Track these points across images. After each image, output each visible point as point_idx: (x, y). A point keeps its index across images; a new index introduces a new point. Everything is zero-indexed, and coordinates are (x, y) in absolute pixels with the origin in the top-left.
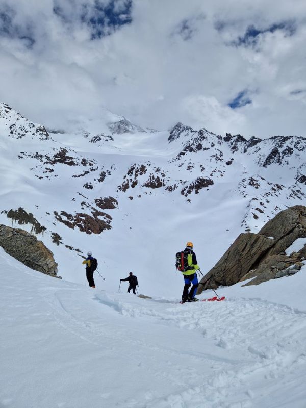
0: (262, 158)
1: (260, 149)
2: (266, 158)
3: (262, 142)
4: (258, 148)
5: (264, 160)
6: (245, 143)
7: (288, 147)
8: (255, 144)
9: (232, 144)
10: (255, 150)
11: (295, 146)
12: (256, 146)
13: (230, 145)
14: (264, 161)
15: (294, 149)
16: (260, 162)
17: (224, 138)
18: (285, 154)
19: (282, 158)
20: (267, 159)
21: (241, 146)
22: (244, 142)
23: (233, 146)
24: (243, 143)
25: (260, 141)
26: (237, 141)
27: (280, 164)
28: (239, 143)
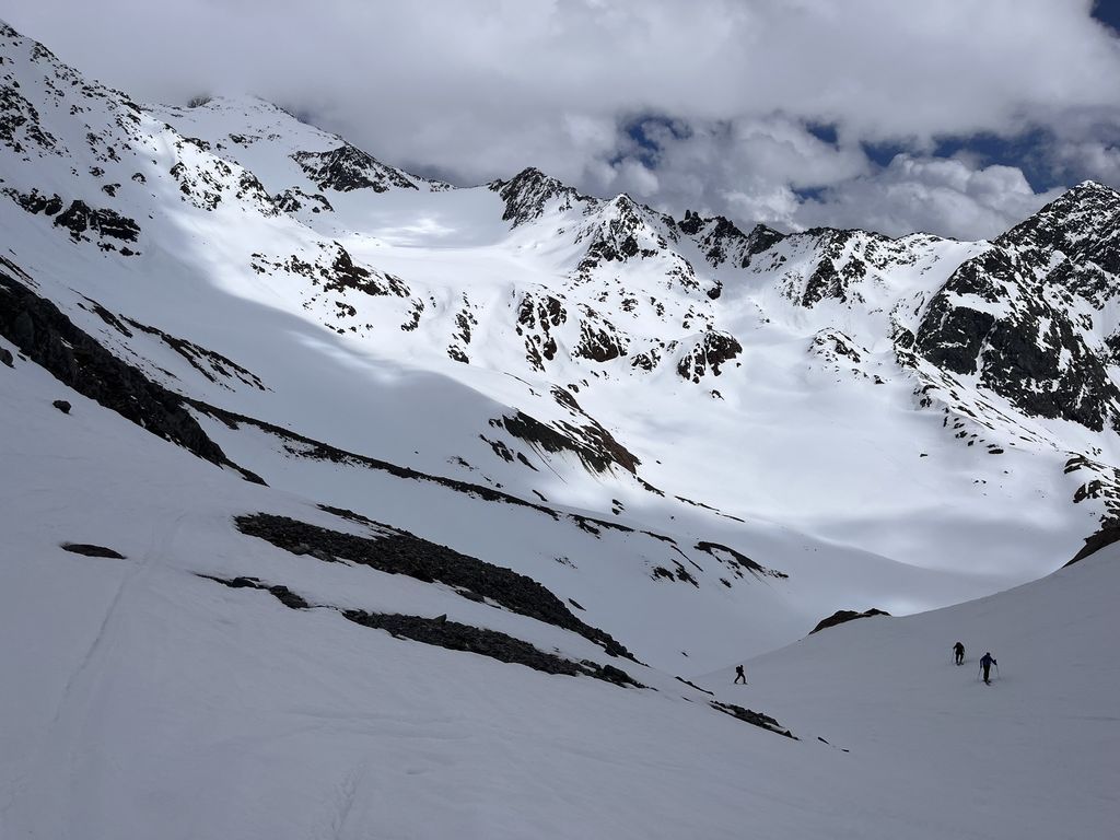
0: (796, 283)
1: (783, 259)
2: (805, 282)
3: (784, 239)
4: (778, 257)
5: (801, 289)
6: (741, 242)
7: (852, 257)
8: (767, 246)
9: (707, 241)
10: (773, 261)
11: (867, 256)
12: (770, 250)
13: (702, 243)
14: (803, 291)
15: (867, 263)
16: (793, 294)
17: (681, 223)
18: (850, 274)
19: (846, 285)
20: (809, 286)
21: (732, 249)
22: (738, 239)
23: (712, 247)
24: (736, 242)
25: (778, 237)
26: (719, 233)
27: (843, 301)
28: (725, 240)
